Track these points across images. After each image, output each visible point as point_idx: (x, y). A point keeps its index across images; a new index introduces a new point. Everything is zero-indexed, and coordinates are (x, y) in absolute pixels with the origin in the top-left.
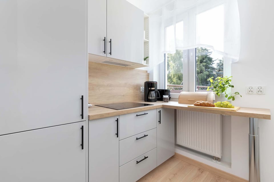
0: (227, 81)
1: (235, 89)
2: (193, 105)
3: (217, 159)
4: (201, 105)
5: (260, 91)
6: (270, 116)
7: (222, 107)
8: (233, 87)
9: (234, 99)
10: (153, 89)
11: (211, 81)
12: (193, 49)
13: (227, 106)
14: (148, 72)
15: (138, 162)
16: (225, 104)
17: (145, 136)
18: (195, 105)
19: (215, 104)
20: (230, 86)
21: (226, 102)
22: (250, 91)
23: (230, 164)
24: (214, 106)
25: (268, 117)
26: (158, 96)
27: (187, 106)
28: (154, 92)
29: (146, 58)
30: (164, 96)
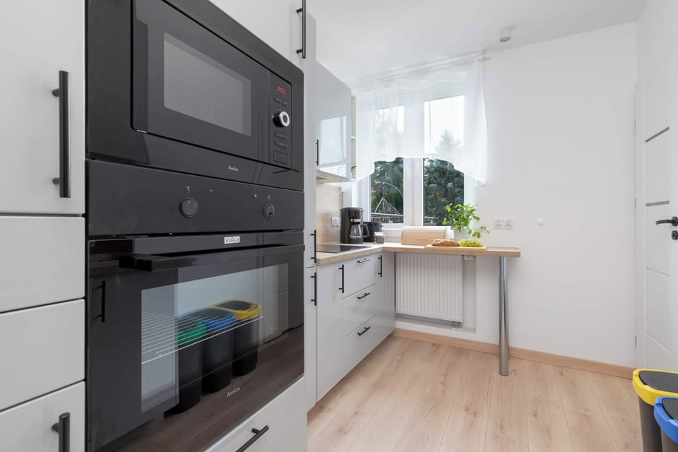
0: (472, 212)
1: (482, 223)
2: (430, 246)
3: (457, 325)
4: (442, 244)
5: (509, 225)
6: (519, 253)
7: (468, 246)
8: (478, 219)
9: (479, 236)
10: (356, 220)
11: (449, 210)
12: (421, 159)
13: (474, 245)
14: (342, 190)
15: (360, 334)
16: (472, 242)
17: (366, 295)
18: (433, 245)
19: (459, 242)
20: (474, 217)
21: (472, 239)
22: (498, 226)
23: (474, 330)
24: (459, 246)
25: (517, 255)
26: (365, 233)
27: (422, 247)
28: (359, 226)
29: (352, 168)
30: (377, 234)
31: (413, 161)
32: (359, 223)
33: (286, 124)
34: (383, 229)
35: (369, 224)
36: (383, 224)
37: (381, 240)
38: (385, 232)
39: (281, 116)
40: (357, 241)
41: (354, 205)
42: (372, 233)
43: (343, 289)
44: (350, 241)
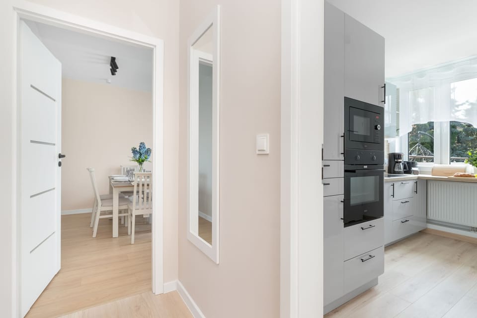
2: (452, 176)
4: (461, 176)
10: (400, 160)
11: (470, 154)
14: (389, 142)
15: (402, 222)
17: (406, 202)
18: (455, 176)
24: (474, 177)
26: (405, 168)
27: (447, 177)
28: (401, 164)
29: (397, 130)
30: (413, 169)
31: (441, 123)
32: (400, 162)
33: (379, 129)
34: (418, 166)
35: (408, 163)
36: (418, 163)
37: (416, 173)
38: (419, 168)
39: (379, 125)
40: (399, 173)
41: (397, 151)
42: (410, 168)
43: (393, 196)
44: (395, 172)
